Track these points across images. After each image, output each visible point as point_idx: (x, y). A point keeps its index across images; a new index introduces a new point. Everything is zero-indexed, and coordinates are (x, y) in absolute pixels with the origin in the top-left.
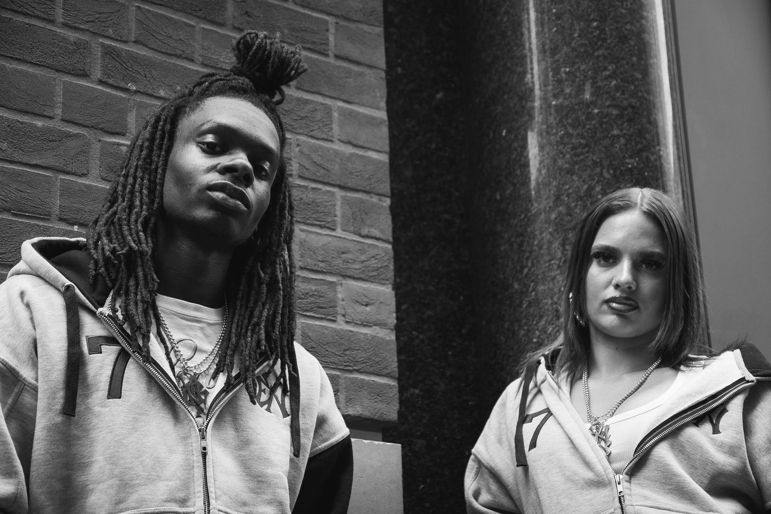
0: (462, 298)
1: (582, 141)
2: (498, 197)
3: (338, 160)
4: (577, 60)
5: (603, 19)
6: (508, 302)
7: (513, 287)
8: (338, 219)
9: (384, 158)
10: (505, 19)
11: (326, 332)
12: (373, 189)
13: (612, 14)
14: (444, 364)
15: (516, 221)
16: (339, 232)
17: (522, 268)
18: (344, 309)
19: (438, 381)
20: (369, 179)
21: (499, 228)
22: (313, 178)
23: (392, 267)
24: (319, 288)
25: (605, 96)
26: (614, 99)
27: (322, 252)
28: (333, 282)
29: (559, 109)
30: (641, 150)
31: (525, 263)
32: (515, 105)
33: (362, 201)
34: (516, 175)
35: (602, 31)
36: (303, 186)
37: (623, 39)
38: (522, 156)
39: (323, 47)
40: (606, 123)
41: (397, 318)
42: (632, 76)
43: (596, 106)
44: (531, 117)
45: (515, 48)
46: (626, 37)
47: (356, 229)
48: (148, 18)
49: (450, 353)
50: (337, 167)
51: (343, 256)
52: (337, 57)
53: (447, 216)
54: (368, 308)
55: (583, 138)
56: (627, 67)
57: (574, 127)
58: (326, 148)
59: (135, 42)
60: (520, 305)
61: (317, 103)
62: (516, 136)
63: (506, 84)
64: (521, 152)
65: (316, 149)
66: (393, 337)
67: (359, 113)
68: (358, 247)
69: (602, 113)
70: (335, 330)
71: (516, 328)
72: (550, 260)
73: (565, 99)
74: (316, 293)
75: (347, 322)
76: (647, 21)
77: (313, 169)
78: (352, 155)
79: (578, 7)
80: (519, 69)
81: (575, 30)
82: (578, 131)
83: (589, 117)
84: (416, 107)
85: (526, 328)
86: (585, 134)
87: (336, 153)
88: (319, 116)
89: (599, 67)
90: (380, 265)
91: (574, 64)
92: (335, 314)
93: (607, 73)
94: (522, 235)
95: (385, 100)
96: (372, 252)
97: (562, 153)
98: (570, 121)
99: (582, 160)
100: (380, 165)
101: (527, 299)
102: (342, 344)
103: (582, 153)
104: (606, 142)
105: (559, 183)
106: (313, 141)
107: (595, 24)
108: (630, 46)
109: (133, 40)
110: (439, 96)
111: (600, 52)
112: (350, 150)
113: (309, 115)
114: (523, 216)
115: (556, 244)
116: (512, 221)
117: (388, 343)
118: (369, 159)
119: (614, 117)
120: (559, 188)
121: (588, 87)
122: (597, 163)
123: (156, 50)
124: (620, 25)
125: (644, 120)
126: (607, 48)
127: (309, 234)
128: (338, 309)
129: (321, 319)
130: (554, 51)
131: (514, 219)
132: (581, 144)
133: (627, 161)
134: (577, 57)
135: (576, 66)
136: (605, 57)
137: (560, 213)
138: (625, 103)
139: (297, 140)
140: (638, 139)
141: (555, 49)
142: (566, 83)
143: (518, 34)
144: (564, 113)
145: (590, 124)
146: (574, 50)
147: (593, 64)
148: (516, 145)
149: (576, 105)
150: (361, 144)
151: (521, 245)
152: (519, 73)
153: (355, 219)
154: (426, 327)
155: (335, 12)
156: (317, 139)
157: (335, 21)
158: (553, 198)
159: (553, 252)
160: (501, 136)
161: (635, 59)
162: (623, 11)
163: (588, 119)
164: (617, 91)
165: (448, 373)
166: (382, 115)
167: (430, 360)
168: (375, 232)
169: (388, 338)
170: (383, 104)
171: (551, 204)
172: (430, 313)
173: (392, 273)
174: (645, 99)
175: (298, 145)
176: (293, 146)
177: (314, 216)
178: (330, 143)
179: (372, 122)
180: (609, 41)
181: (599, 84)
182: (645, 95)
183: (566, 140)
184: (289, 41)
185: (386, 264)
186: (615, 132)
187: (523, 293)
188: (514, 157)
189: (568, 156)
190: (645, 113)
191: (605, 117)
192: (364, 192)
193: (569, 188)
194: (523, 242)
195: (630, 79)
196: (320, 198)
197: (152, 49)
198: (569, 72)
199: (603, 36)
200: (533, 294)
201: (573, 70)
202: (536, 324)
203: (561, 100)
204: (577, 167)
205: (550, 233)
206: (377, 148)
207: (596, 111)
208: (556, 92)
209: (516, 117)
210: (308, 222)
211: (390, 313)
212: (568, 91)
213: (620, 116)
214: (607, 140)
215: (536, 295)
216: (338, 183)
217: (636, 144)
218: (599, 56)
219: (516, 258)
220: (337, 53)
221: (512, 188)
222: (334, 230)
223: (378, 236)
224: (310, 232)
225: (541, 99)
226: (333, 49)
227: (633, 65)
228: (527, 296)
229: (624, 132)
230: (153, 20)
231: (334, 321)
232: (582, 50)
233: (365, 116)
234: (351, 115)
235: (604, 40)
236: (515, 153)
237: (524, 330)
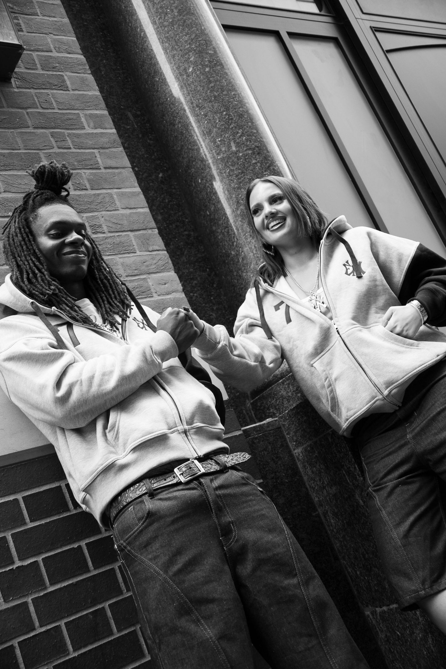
0: (208, 270)
1: (239, 171)
2: (208, 213)
3: (124, 218)
4: (223, 133)
5: (227, 109)
6: (232, 263)
7: (231, 254)
8: (136, 247)
9: (147, 210)
10: (180, 126)
11: (150, 303)
12: (147, 226)
13: (231, 106)
14: (211, 304)
15: (221, 221)
16: (138, 253)
17: (233, 243)
18: (155, 289)
19: (211, 313)
20: (143, 222)
21: (214, 228)
22: (116, 231)
23: (170, 262)
24: (139, 283)
25: (242, 146)
26: (247, 146)
27: (134, 265)
28: (144, 279)
29: (222, 159)
30: (269, 167)
31: (233, 240)
32: (200, 165)
33: (144, 235)
34: (213, 199)
35: (229, 115)
36: (112, 236)
37: (241, 116)
38: (213, 189)
39: (97, 165)
40: (248, 158)
41: (182, 285)
42: (252, 132)
43: (240, 152)
44: (210, 168)
45: (190, 138)
46: (242, 114)
47: (146, 249)
48: (6, 178)
49: (212, 298)
50: (125, 222)
51: (145, 264)
52: (105, 168)
53: (186, 233)
54: (166, 285)
55: (240, 169)
56: (248, 128)
57: (233, 166)
58: (116, 214)
59: (4, 192)
60: (238, 262)
61: (104, 193)
62: (206, 180)
63: (192, 157)
64: (212, 187)
65: (112, 216)
66: (183, 295)
67: (126, 192)
68: (150, 257)
69: (244, 154)
70: (154, 301)
71: (240, 273)
72: (245, 234)
73: (223, 154)
74: (138, 286)
75: (159, 295)
76: (249, 104)
77: (114, 226)
78: (131, 213)
79: (213, 108)
80: (196, 147)
81: (216, 119)
82: (235, 167)
83: (239, 158)
84: (151, 184)
85: (245, 271)
86: (240, 167)
87: (123, 215)
88: (107, 199)
89: (234, 133)
90: (164, 263)
91: (221, 135)
92: (151, 293)
93: (239, 134)
94: (227, 227)
95: (136, 182)
96: (158, 258)
97: (232, 180)
98: (230, 163)
99: (243, 180)
100: (146, 214)
101: (241, 257)
102: (160, 307)
103: (242, 177)
104: (251, 168)
105: (236, 195)
106: (109, 213)
107: (225, 113)
108: (245, 118)
109: (3, 191)
110: (161, 175)
111: (232, 126)
112: (128, 211)
113: (102, 201)
114: (224, 218)
115: (245, 225)
116: (219, 222)
117: (182, 299)
118: (139, 213)
119: (250, 154)
120: (237, 198)
121: (232, 144)
122: (250, 179)
123: (16, 193)
124: (237, 110)
125: (265, 151)
126: (235, 123)
127: (124, 259)
128: (152, 290)
129: (146, 297)
130: (210, 132)
131: (220, 221)
132: (240, 173)
133: (265, 173)
134: (222, 131)
135: (223, 136)
136: (236, 127)
137: (242, 210)
138: (253, 146)
139: (101, 214)
140: (266, 161)
141: (210, 131)
142: (221, 146)
143: (189, 130)
144: (226, 160)
145: (240, 162)
146: (219, 129)
147: (231, 133)
148: (208, 185)
149: (230, 155)
150: (133, 207)
151: (228, 232)
152: (197, 149)
153: (144, 244)
154: (196, 289)
155: (96, 147)
156: (111, 211)
157: (98, 151)
158: (236, 204)
159: (245, 229)
160: (199, 183)
161: (250, 124)
162: (236, 103)
163: (238, 160)
164: (247, 142)
165: (215, 308)
166: (138, 189)
167: (204, 304)
168: (157, 248)
169: (181, 297)
170: (136, 184)
171: (235, 207)
172: (195, 282)
173: (172, 265)
174: (261, 141)
175: (103, 217)
176: (100, 218)
177: (123, 249)
178: (117, 211)
179: (134, 194)
180: (234, 119)
181: (238, 141)
182: (261, 139)
183: (231, 173)
184: (78, 168)
185: (167, 261)
186: (254, 161)
187: (238, 255)
188: (209, 191)
189: (235, 181)
190: (264, 148)
191: (246, 156)
192: (143, 229)
193: (242, 196)
194: (228, 230)
195: (251, 134)
196: (123, 240)
197: (14, 192)
198: (221, 140)
199: (230, 117)
200: (243, 253)
201: (222, 138)
202: (250, 267)
203: (222, 155)
204: (241, 184)
205: (240, 221)
206: (142, 207)
207: (241, 154)
208: (218, 152)
209: (203, 171)
210: (121, 253)
211: (178, 284)
212: (223, 149)
213: (254, 153)
214: (251, 166)
215: (244, 253)
216: (129, 229)
217: (266, 164)
218: (232, 128)
219: (228, 239)
220: (105, 166)
221: (213, 206)
222: (135, 253)
223: (158, 249)
224: (124, 257)
225: (211, 158)
226: (102, 165)
227: (250, 127)
228: (240, 256)
229: (258, 160)
230: (9, 178)
231: (152, 297)
232: (223, 127)
233: (130, 193)
234: (123, 194)
235: (232, 119)
236: (209, 189)
237: (245, 273)
